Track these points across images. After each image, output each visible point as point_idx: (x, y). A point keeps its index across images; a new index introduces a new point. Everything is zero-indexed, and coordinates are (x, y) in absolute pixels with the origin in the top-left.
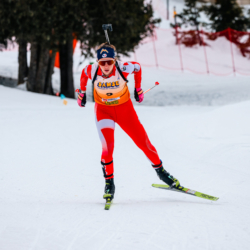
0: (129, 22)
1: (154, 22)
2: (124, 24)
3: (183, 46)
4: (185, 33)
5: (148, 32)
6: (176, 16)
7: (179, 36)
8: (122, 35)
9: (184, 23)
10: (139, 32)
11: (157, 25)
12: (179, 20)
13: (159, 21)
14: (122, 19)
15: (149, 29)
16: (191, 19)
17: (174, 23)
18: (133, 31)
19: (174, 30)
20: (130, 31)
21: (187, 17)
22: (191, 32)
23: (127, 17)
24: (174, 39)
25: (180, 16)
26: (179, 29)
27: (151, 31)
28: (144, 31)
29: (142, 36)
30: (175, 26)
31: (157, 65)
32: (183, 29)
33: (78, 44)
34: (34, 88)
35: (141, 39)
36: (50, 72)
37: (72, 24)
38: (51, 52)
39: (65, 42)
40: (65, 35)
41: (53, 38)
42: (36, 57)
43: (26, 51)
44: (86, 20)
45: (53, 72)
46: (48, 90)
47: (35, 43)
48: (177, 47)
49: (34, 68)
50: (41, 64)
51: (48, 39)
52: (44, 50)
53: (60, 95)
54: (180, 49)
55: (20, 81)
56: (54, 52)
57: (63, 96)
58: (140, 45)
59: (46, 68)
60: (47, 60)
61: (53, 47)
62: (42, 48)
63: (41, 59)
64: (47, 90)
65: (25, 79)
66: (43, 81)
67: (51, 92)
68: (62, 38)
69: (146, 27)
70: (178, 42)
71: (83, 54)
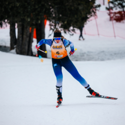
0: (80, 8)
1: (96, 7)
2: (77, 9)
3: (114, 21)
4: (115, 13)
5: (93, 13)
6: (109, 2)
7: (112, 15)
8: (76, 16)
9: (115, 7)
10: (87, 14)
11: (98, 9)
12: (111, 5)
13: (99, 6)
14: (75, 6)
15: (93, 11)
16: (119, 4)
17: (108, 7)
18: (83, 13)
19: (108, 12)
20: (81, 13)
21: (117, 3)
22: (119, 12)
23: (79, 4)
24: (109, 17)
25: (112, 2)
26: (111, 11)
27: (95, 13)
28: (90, 13)
29: (88, 16)
30: (109, 9)
31: (99, 35)
32: (114, 10)
33: (48, 23)
34: (21, 52)
35: (88, 18)
36: (30, 42)
37: (44, 10)
38: (30, 28)
39: (39, 22)
40: (39, 17)
41: (32, 20)
42: (22, 32)
43: (15, 29)
44: (53, 7)
45: (33, 41)
46: (30, 53)
47: (20, 23)
48: (111, 22)
49: (21, 39)
50: (25, 36)
51: (29, 20)
52: (26, 28)
53: (38, 56)
54: (113, 24)
55: (12, 48)
56: (32, 29)
57: (40, 56)
58: (87, 22)
59: (28, 39)
60: (28, 34)
61: (32, 25)
62: (25, 26)
63: (25, 33)
65: (15, 46)
66: (27, 47)
67: (32, 54)
68: (38, 19)
69: (91, 10)
70: (111, 19)
71: (51, 29)
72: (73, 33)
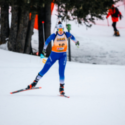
33: (55, 7)
34: (15, 48)
36: (29, 34)
38: (30, 14)
39: (44, 6)
41: (33, 2)
42: (18, 19)
43: (8, 14)
45: (33, 33)
49: (15, 29)
50: (21, 25)
51: (29, 2)
52: (25, 13)
56: (33, 14)
59: (26, 29)
61: (33, 10)
62: (23, 11)
63: (22, 21)
64: (27, 50)
66: (24, 41)
72: (91, 23)
